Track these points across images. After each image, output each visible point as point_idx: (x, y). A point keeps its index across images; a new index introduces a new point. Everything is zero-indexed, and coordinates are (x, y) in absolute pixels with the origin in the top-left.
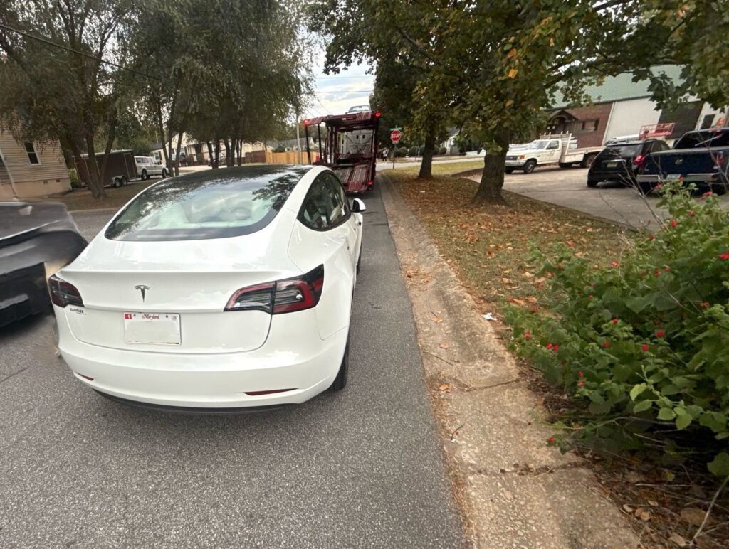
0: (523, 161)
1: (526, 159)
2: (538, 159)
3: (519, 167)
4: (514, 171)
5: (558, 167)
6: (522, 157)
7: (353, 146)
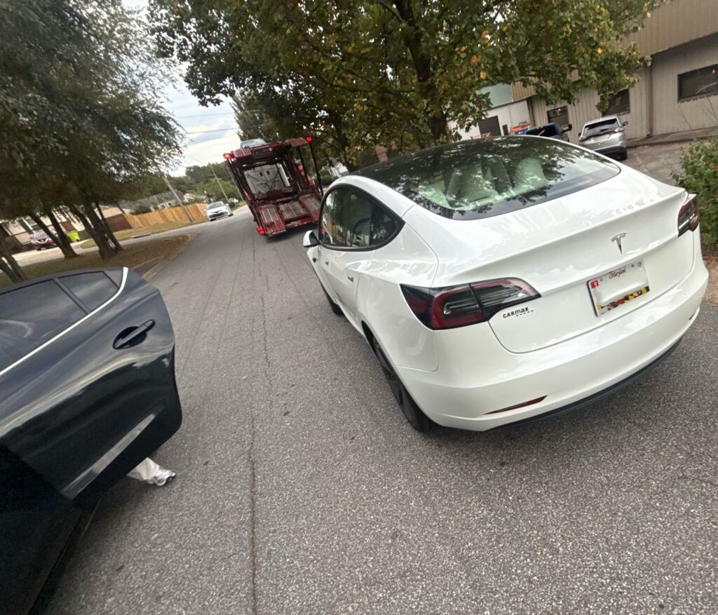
7: (261, 184)
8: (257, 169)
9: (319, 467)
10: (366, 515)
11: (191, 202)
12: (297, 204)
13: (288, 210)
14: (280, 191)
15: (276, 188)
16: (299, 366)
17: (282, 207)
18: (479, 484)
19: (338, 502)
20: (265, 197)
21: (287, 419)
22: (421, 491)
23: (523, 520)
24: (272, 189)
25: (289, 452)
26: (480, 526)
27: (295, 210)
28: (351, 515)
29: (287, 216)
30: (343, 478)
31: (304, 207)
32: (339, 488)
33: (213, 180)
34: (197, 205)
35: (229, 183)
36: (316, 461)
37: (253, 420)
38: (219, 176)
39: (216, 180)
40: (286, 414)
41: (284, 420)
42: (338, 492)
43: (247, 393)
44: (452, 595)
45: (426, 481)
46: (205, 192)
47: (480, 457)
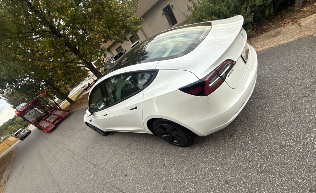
0: (87, 85)
1: (87, 84)
2: (89, 83)
3: (88, 87)
4: (88, 89)
5: (94, 82)
6: (86, 85)
7: (32, 118)
8: (27, 114)
9: (164, 183)
10: (205, 184)
11: (4, 140)
12: (52, 116)
13: (50, 119)
14: (41, 116)
15: (38, 116)
16: (111, 158)
17: (48, 119)
18: (232, 146)
19: (188, 188)
20: (36, 121)
21: (128, 177)
22: (214, 163)
23: (265, 145)
24: (37, 117)
25: (144, 186)
26: (253, 158)
27: (53, 118)
28: (199, 188)
29: (52, 121)
30: (179, 179)
31: (56, 115)
32: (182, 183)
33: (9, 128)
34: (8, 139)
35: (16, 125)
36: (160, 181)
37: (114, 186)
38: (10, 125)
39: (10, 127)
40: (126, 175)
41: (128, 178)
42: (183, 185)
43: (100, 180)
44: (278, 185)
45: (212, 159)
46: (8, 133)
47: (220, 139)
